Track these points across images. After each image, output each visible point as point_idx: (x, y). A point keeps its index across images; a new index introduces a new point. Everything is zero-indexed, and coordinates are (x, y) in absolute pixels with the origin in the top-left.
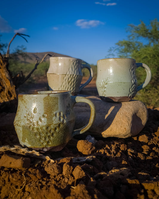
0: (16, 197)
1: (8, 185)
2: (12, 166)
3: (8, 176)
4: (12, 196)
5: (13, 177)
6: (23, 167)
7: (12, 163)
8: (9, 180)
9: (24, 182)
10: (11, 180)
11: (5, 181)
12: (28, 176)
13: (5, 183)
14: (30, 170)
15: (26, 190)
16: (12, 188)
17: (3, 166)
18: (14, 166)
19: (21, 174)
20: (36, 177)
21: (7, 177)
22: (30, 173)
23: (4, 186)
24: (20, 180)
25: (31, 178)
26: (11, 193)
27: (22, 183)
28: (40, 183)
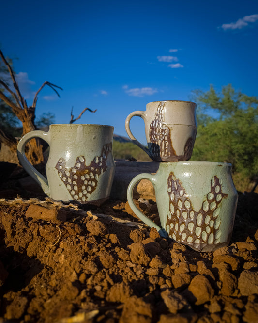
0: (47, 256)
1: (37, 240)
2: (43, 217)
3: (38, 228)
4: (41, 255)
5: (44, 228)
6: (58, 219)
7: (43, 213)
8: (39, 234)
9: (58, 236)
10: (41, 233)
11: (33, 235)
12: (64, 229)
13: (33, 238)
14: (65, 223)
15: (60, 246)
16: (42, 245)
17: (31, 217)
18: (46, 217)
19: (54, 225)
20: (75, 231)
21: (36, 229)
22: (66, 226)
23: (32, 241)
24: (53, 232)
25: (67, 232)
26: (40, 251)
27: (56, 236)
28: (77, 238)
